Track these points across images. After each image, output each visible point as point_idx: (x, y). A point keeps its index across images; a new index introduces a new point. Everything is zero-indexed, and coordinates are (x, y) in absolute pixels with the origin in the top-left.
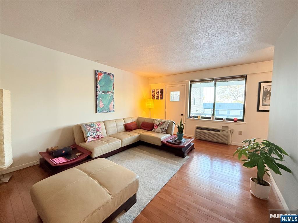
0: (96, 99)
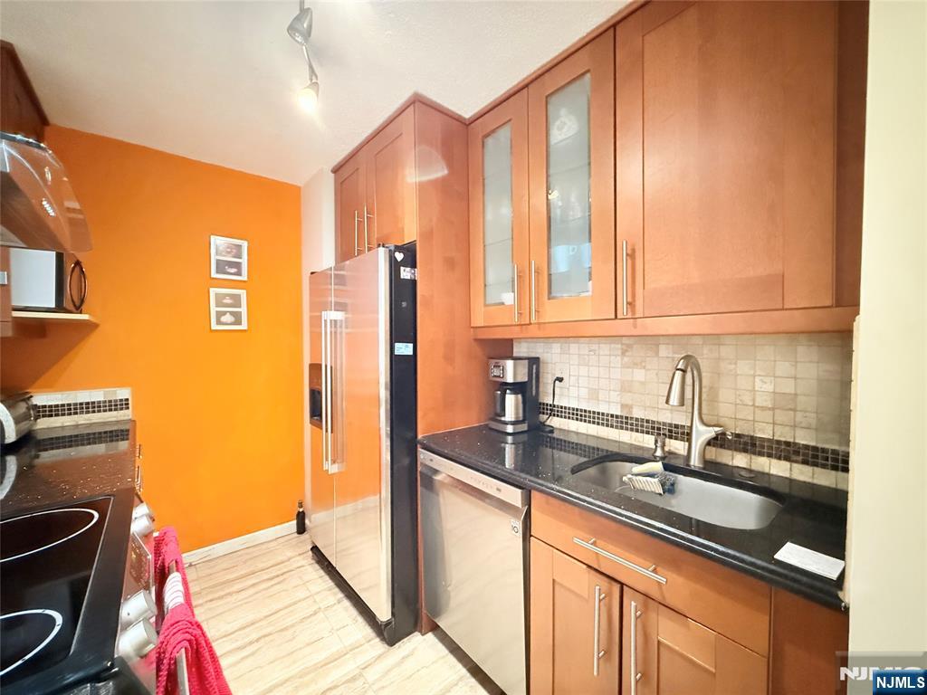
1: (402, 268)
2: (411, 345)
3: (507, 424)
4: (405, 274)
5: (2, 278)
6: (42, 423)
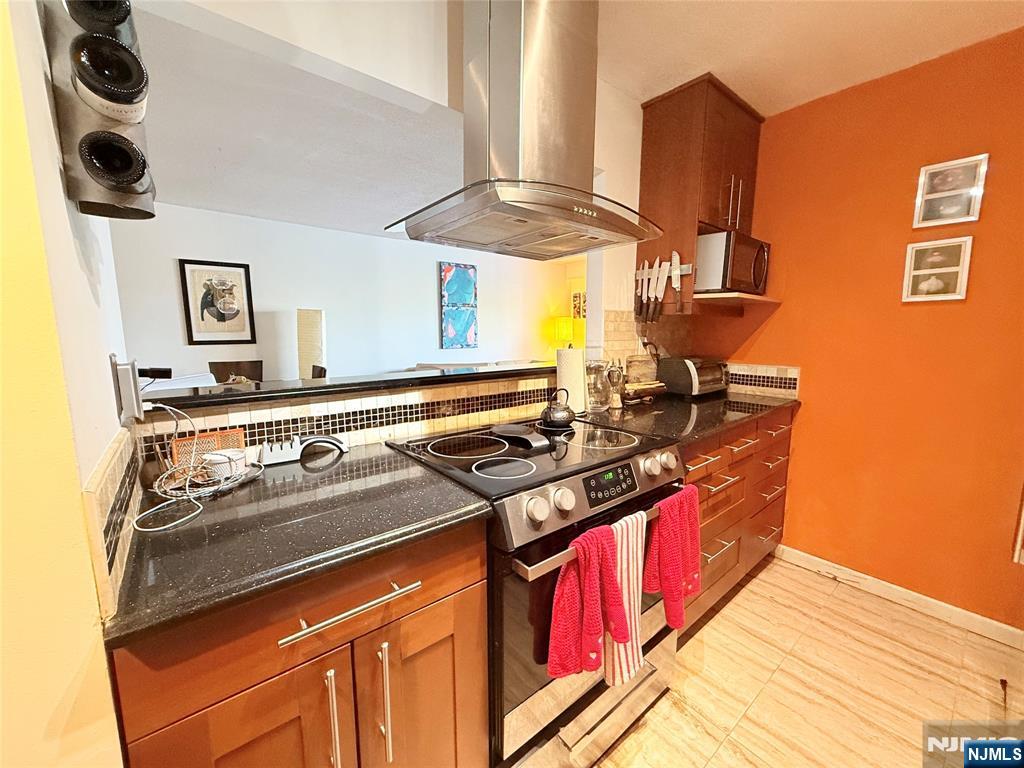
0: (441, 321)
5: (687, 269)
6: (733, 388)
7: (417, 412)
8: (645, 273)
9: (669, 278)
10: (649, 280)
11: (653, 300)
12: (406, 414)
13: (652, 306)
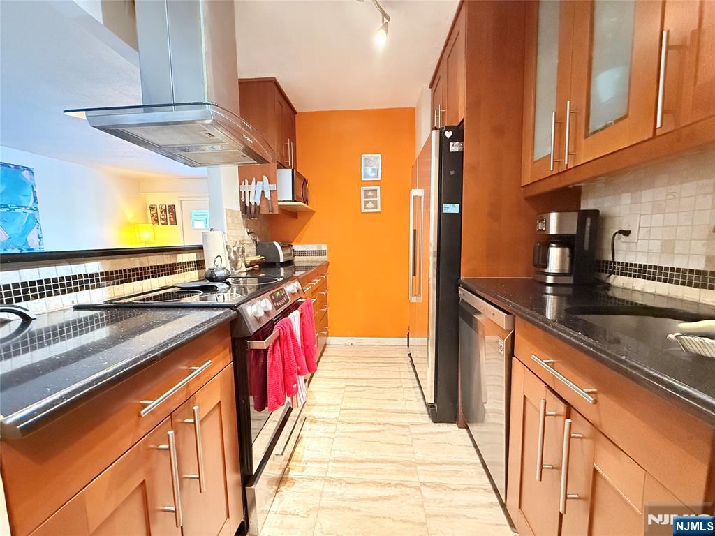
1: (451, 144)
2: (458, 206)
3: (547, 275)
4: (453, 148)
5: (273, 187)
6: (297, 259)
7: (98, 280)
8: (246, 187)
9: (263, 191)
10: (249, 192)
11: (253, 204)
12: (87, 282)
13: (253, 209)
